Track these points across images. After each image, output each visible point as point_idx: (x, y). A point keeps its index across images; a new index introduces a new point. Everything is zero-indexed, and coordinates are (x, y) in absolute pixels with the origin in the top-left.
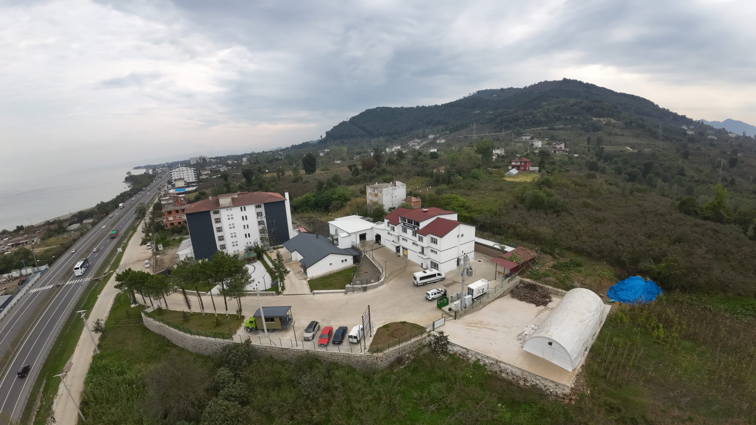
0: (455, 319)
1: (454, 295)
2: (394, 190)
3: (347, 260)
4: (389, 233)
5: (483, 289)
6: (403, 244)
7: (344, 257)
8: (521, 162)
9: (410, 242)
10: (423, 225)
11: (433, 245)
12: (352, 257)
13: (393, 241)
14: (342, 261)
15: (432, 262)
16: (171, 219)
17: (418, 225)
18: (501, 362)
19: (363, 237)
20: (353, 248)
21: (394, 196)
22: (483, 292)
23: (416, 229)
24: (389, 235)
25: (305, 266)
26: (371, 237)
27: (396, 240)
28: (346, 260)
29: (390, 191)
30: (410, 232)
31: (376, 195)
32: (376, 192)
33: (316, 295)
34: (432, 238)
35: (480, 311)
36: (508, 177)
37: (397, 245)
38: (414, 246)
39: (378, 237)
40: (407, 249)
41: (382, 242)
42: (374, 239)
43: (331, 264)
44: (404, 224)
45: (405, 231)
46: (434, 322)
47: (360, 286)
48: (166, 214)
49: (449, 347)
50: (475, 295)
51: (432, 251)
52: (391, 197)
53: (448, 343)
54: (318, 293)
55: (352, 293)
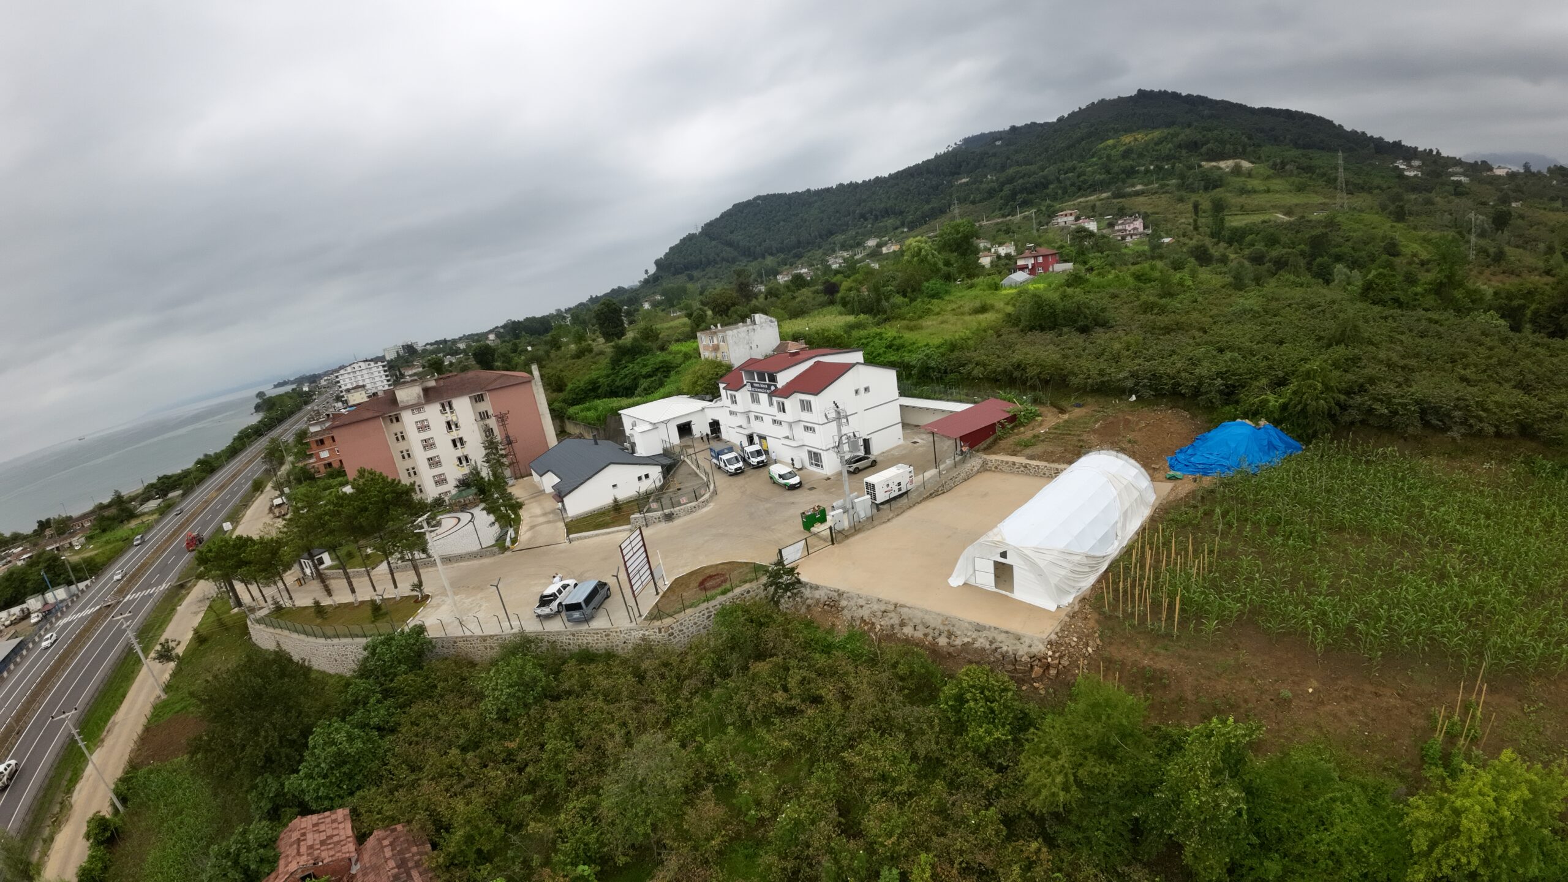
0: (833, 544)
2: (751, 334)
3: (651, 475)
4: (731, 413)
5: (899, 484)
6: (757, 428)
8: (1035, 257)
9: (768, 420)
10: (784, 378)
11: (806, 416)
12: (659, 469)
13: (741, 427)
14: (640, 478)
15: (810, 452)
17: (773, 379)
18: (902, 606)
19: (685, 429)
20: (667, 453)
22: (900, 490)
23: (773, 388)
24: (733, 417)
25: (560, 495)
27: (744, 423)
29: (743, 335)
30: (764, 397)
31: (716, 348)
32: (716, 342)
33: (575, 543)
34: (802, 401)
35: (889, 524)
36: (1006, 289)
37: (748, 432)
38: (776, 427)
39: (715, 426)
40: (765, 438)
41: (725, 435)
43: (614, 486)
44: (752, 386)
45: (755, 400)
46: (780, 551)
47: (659, 513)
48: (314, 446)
49: (807, 592)
50: (881, 497)
51: (807, 428)
52: (748, 347)
54: (578, 539)
55: (644, 528)
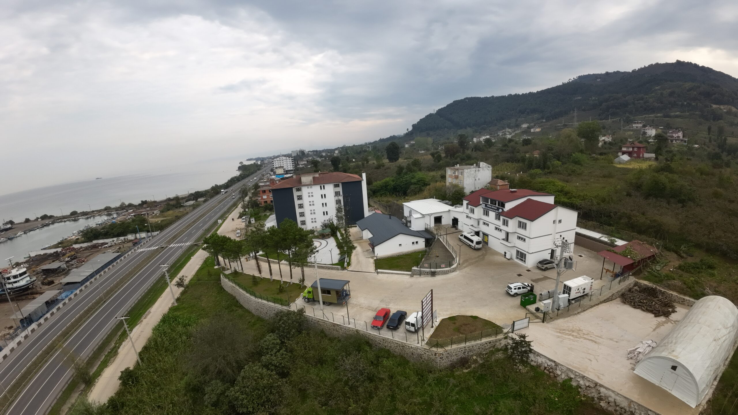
0: (543, 322)
1: (544, 292)
2: (477, 172)
3: (419, 243)
4: (467, 217)
5: (584, 289)
6: (483, 229)
7: (415, 239)
8: (633, 148)
9: (492, 227)
10: (509, 206)
11: (521, 231)
12: (424, 240)
13: (472, 226)
14: (413, 243)
15: (518, 252)
16: (265, 197)
17: (503, 206)
18: (601, 386)
19: (438, 220)
20: (427, 231)
21: (477, 179)
22: (584, 292)
23: (500, 210)
24: (468, 219)
25: (373, 244)
26: (446, 221)
27: (475, 224)
28: (417, 242)
29: (473, 172)
30: (492, 214)
31: (457, 177)
32: (457, 174)
33: (380, 274)
34: (520, 222)
35: (579, 316)
36: (617, 164)
37: (476, 230)
38: (497, 232)
39: (455, 221)
40: (487, 235)
41: (460, 226)
42: (451, 223)
43: (400, 245)
44: (486, 205)
45: (486, 213)
46: (514, 322)
47: (428, 270)
48: (261, 193)
49: (531, 356)
50: (573, 295)
51: (519, 238)
52: (474, 179)
53: (531, 351)
54: (382, 273)
55: (418, 276)
